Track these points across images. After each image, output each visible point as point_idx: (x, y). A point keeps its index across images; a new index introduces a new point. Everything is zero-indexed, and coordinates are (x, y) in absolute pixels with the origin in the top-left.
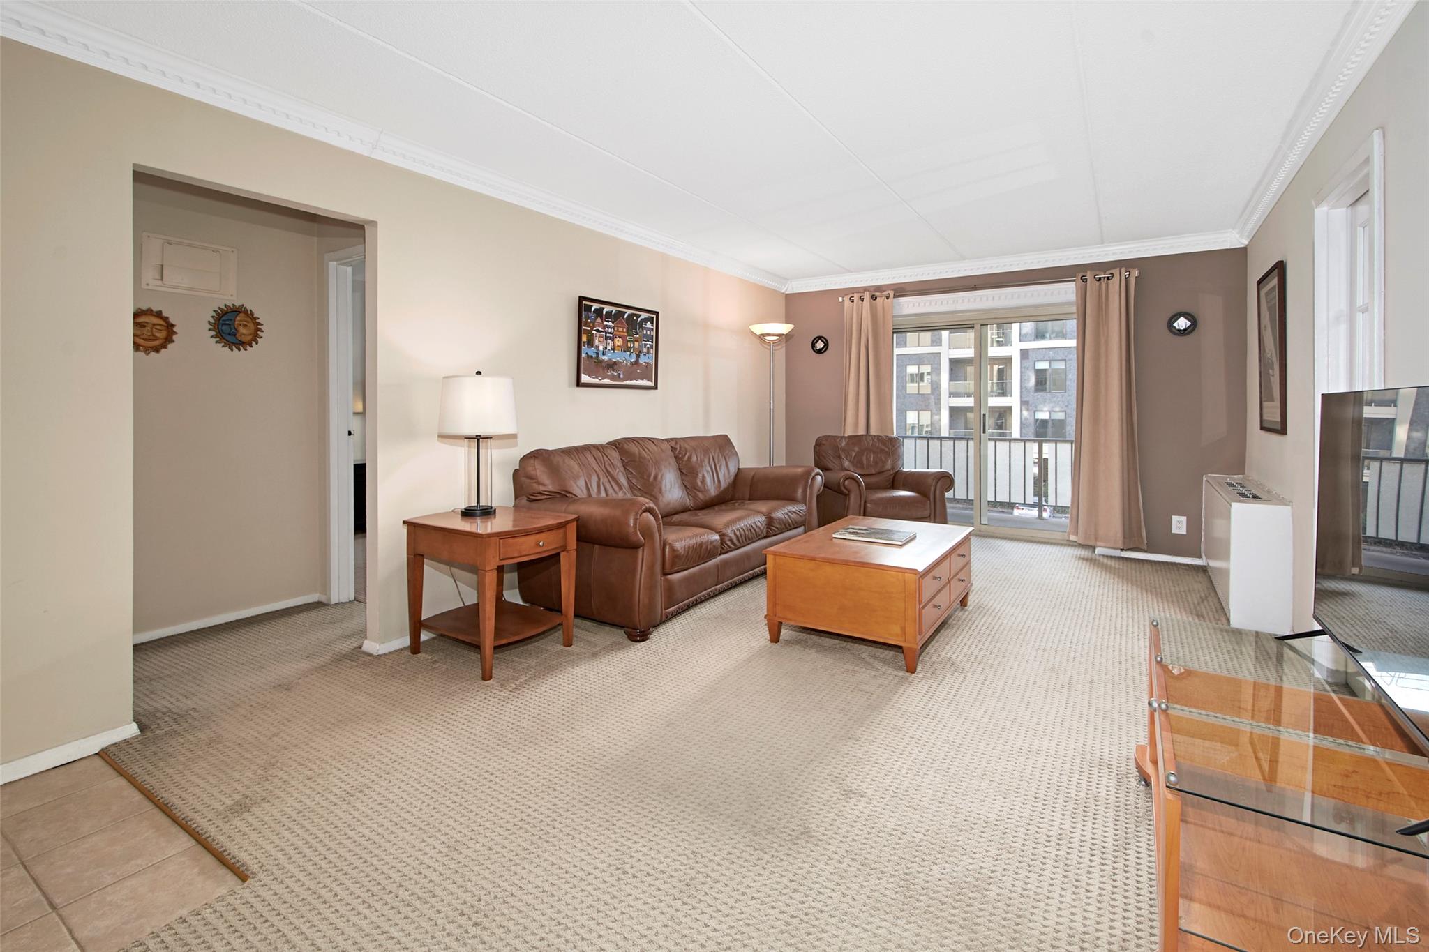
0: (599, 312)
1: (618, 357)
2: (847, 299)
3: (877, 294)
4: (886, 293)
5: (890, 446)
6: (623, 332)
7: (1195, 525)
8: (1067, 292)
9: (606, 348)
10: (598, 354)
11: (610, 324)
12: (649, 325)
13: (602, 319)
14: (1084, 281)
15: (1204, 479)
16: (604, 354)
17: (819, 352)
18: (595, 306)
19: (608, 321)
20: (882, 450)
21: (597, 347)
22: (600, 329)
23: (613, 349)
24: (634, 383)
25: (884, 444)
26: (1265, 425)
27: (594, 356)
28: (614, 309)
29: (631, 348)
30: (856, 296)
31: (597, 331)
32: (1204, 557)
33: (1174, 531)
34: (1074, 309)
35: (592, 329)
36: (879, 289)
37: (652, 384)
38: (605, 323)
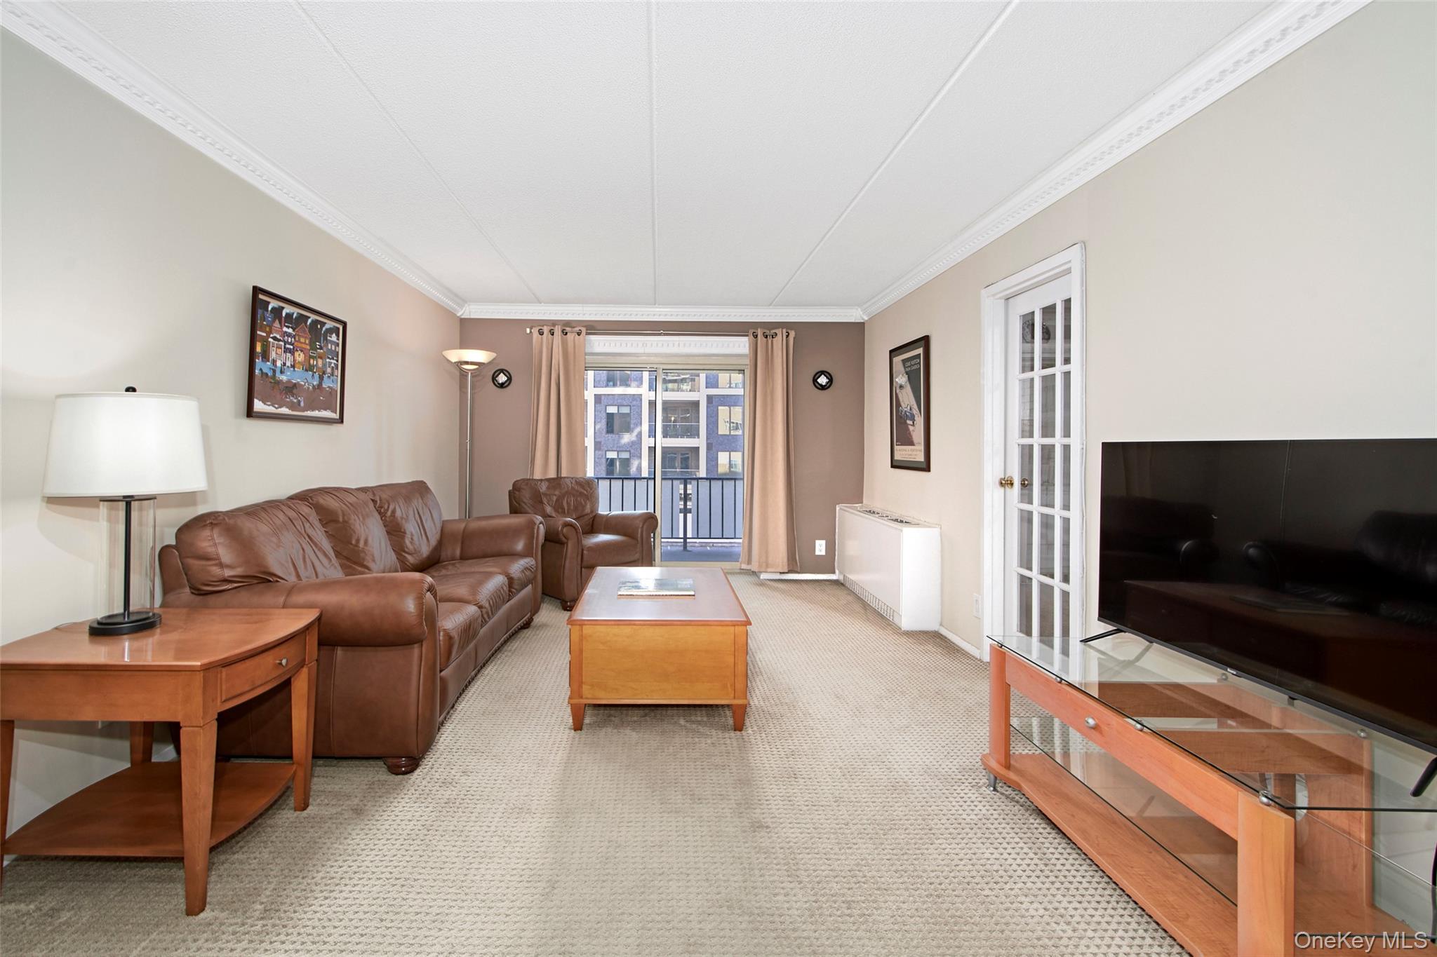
0: (276, 312)
1: (298, 377)
2: (535, 331)
3: (568, 329)
4: (577, 329)
5: (586, 489)
6: (305, 343)
7: (831, 547)
8: (740, 345)
9: (285, 364)
10: (274, 371)
11: (290, 330)
12: (334, 338)
13: (280, 323)
14: (756, 337)
15: (838, 509)
16: (282, 372)
17: (502, 386)
18: (273, 304)
19: (288, 327)
20: (581, 494)
21: (274, 362)
22: (278, 337)
23: (293, 366)
24: (316, 413)
25: (582, 487)
26: (894, 464)
27: (270, 374)
28: (295, 311)
29: (313, 366)
30: (546, 330)
31: (275, 338)
32: (837, 571)
33: (817, 553)
34: (747, 361)
35: (268, 336)
36: (568, 323)
37: (336, 416)
38: (285, 329)
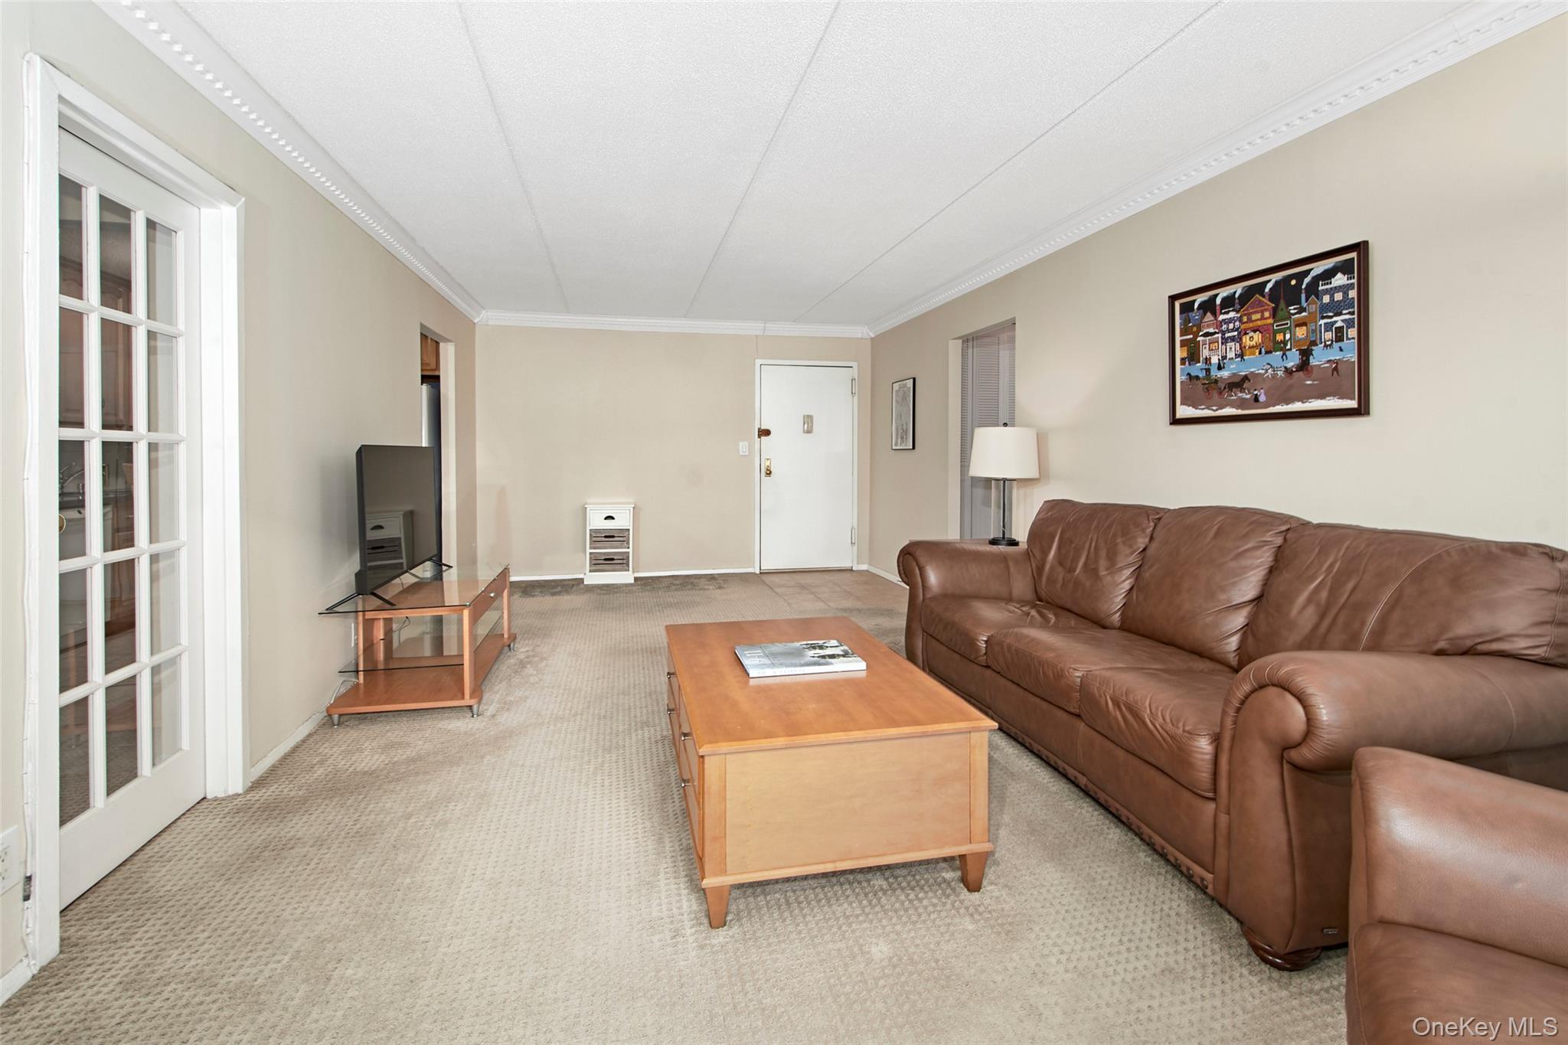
0: (1208, 306)
1: (1255, 365)
6: (1262, 318)
9: (1224, 358)
10: (1208, 371)
11: (1232, 315)
13: (1214, 314)
16: (1220, 368)
18: (1200, 299)
19: (1227, 313)
21: (1207, 360)
22: (1211, 330)
23: (1241, 356)
24: (1297, 406)
27: (1202, 374)
28: (1238, 289)
29: (1285, 342)
31: (1207, 334)
35: (1196, 336)
37: (1352, 404)
38: (1221, 317)
